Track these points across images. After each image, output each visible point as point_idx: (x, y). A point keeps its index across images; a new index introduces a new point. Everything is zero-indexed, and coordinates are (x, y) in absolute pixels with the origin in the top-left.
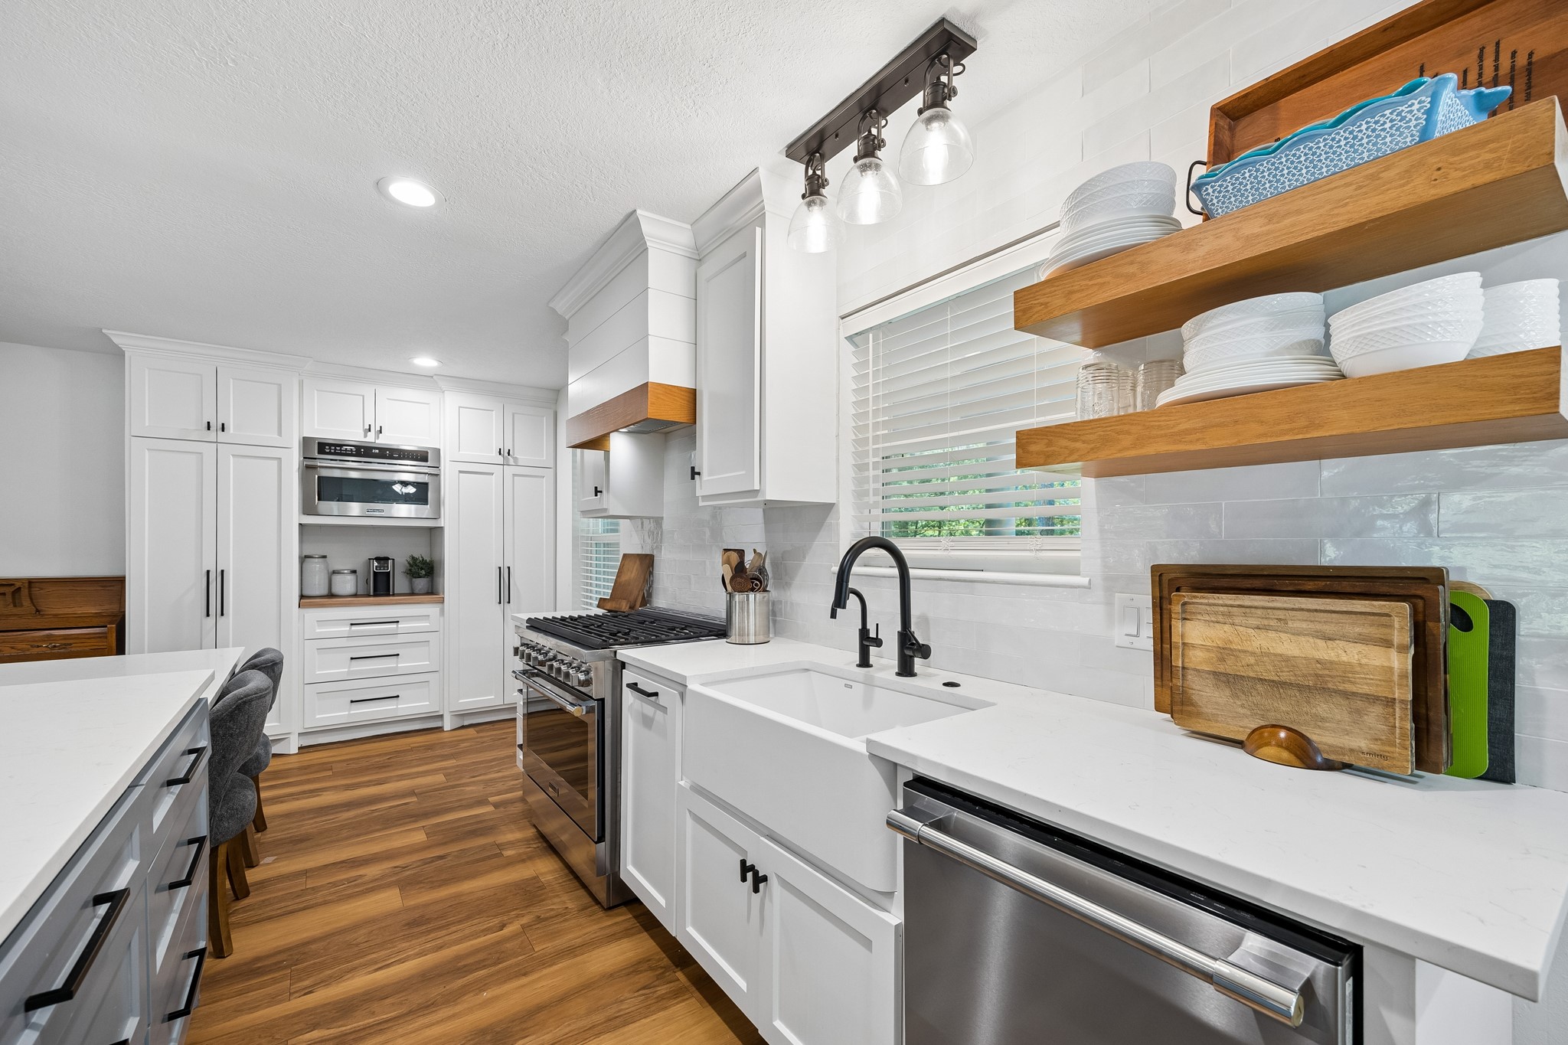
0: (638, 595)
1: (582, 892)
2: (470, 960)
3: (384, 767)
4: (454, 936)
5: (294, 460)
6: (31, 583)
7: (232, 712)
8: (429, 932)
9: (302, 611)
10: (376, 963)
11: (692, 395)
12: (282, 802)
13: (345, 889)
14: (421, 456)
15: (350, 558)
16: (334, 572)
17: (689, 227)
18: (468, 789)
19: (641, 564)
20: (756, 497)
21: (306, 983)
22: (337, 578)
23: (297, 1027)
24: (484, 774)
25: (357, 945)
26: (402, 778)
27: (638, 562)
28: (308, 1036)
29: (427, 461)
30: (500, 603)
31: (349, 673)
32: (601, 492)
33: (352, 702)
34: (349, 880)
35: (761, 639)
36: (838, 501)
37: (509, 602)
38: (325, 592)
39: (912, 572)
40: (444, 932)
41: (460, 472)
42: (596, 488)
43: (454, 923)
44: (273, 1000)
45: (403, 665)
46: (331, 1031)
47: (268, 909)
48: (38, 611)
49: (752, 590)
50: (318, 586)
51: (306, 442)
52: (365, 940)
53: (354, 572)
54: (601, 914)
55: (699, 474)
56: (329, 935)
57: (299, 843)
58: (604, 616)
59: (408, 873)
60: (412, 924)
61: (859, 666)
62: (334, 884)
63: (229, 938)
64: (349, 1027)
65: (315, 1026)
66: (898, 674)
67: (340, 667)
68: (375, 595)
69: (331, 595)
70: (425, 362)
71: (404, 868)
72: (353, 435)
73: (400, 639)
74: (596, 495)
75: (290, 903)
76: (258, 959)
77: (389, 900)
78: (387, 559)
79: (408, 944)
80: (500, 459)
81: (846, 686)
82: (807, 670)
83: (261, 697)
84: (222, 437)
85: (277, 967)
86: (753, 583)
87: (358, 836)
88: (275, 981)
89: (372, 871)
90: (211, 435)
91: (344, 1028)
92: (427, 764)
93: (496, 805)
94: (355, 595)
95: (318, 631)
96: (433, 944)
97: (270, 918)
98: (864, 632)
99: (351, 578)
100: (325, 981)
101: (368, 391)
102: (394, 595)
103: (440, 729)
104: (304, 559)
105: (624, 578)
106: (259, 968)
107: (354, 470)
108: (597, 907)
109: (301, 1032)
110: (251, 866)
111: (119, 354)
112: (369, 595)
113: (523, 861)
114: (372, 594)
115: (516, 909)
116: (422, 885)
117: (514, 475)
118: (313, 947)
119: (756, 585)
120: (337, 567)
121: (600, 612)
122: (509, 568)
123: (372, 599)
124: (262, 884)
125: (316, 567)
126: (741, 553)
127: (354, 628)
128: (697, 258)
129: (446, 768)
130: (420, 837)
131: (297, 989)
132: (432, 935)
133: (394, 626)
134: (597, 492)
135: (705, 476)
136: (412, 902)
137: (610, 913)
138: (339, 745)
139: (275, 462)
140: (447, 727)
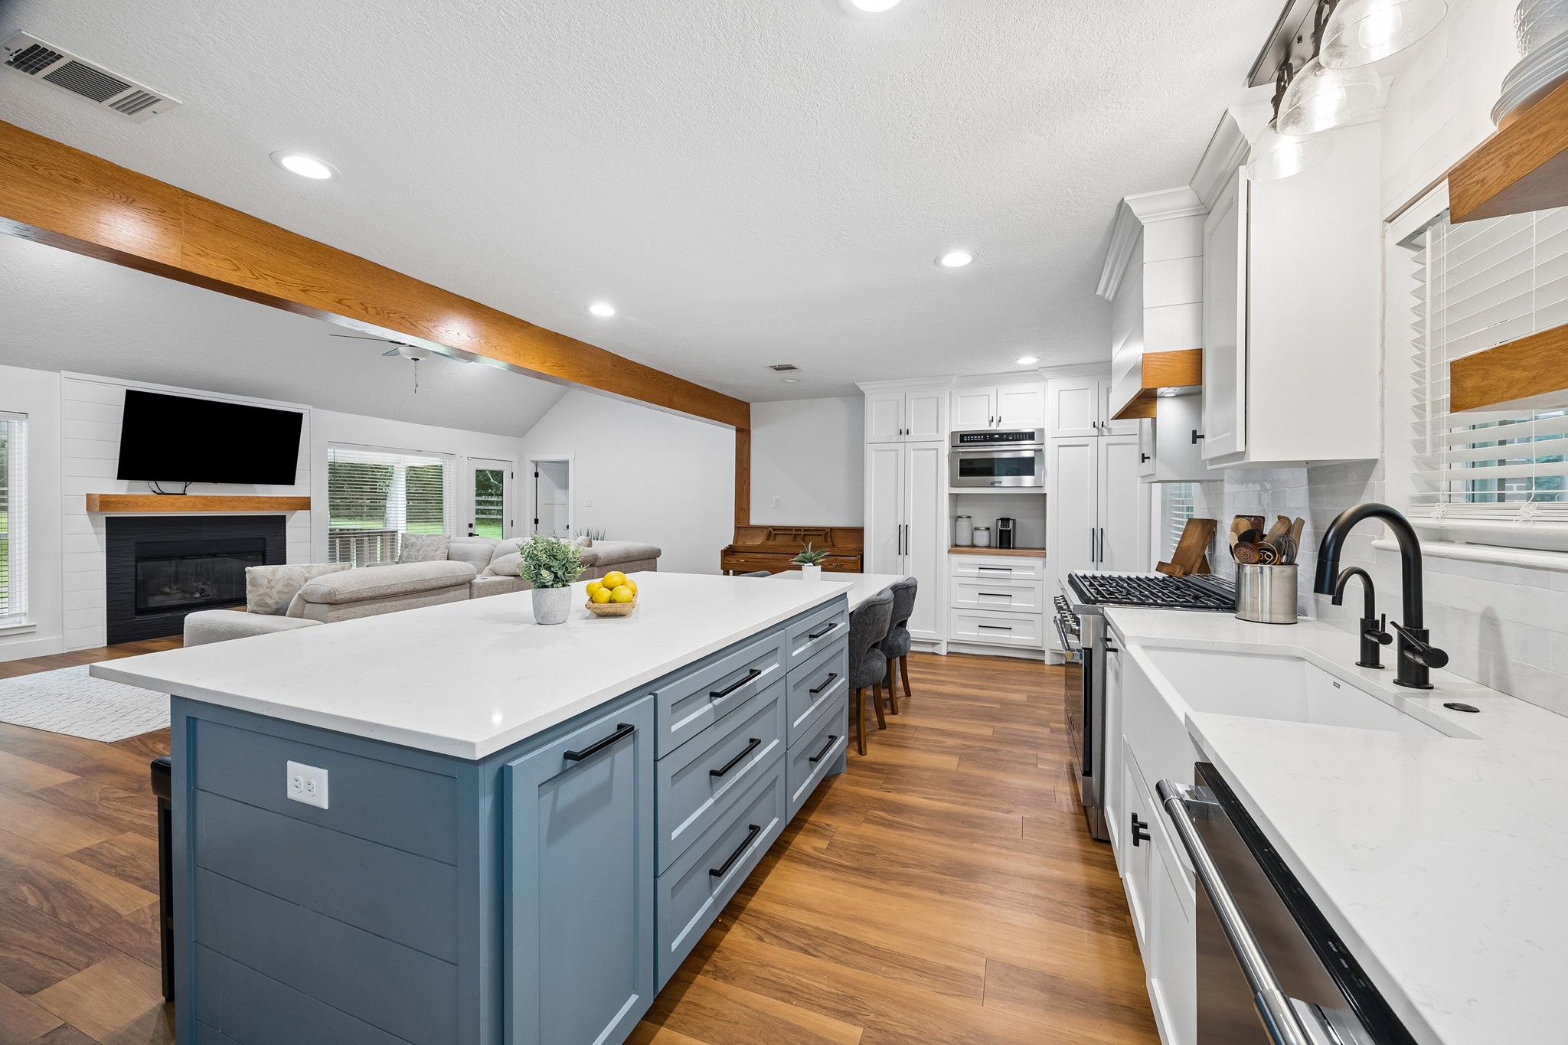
0: (1196, 561)
1: (1084, 818)
2: (978, 821)
3: (991, 679)
4: (976, 802)
5: (945, 448)
6: (832, 529)
7: (866, 610)
8: (962, 792)
9: (950, 555)
10: (926, 794)
11: (1198, 355)
12: (924, 683)
13: (930, 746)
14: (1031, 436)
15: (986, 518)
16: (976, 529)
17: (1187, 187)
18: (1038, 711)
19: (1203, 529)
21: (889, 786)
22: (977, 533)
23: (876, 806)
24: (1058, 705)
25: (922, 780)
26: (998, 689)
27: (1200, 527)
28: (878, 812)
29: (1034, 439)
30: (1093, 561)
31: (978, 604)
32: (1149, 458)
33: (980, 626)
34: (936, 742)
35: (1281, 618)
36: (1383, 457)
37: (1102, 561)
38: (969, 543)
39: (1425, 547)
40: (971, 796)
41: (1060, 446)
42: (1143, 455)
44: (872, 787)
45: (1015, 604)
46: (889, 817)
47: (891, 740)
48: (833, 545)
49: (1264, 562)
50: (964, 539)
51: (953, 434)
52: (928, 778)
53: (988, 529)
54: (1088, 840)
55: (1203, 437)
57: (924, 710)
58: (1164, 579)
59: (970, 751)
60: (956, 782)
62: (927, 740)
63: (865, 745)
65: (883, 810)
66: (1398, 682)
67: (973, 601)
68: (1000, 548)
69: (973, 546)
70: (1027, 360)
71: (968, 747)
72: (982, 426)
73: (1013, 583)
74: (1143, 462)
75: (901, 741)
76: (875, 763)
77: (950, 763)
78: (1008, 519)
79: (948, 792)
80: (1095, 432)
81: (1335, 684)
82: (1302, 659)
84: (908, 438)
85: (881, 771)
86: (1264, 553)
87: (953, 717)
88: (877, 778)
89: (950, 742)
90: (903, 438)
92: (1019, 685)
93: (1053, 730)
94: (989, 547)
95: (959, 570)
96: (962, 800)
97: (890, 745)
98: (1368, 624)
99: (986, 533)
101: (991, 391)
102: (1014, 548)
103: (1042, 662)
104: (956, 519)
105: (1186, 543)
106: (874, 768)
110: (894, 712)
111: (861, 395)
112: (997, 548)
113: (1050, 776)
114: (998, 546)
115: (1025, 805)
116: (973, 762)
117: (1108, 444)
119: (1269, 557)
120: (978, 525)
121: (1160, 575)
122: (1102, 529)
123: (998, 550)
124: (893, 725)
125: (963, 524)
126: (1260, 520)
127: (982, 571)
128: (1204, 212)
129: (1031, 692)
130: (988, 732)
131: (884, 787)
132: (964, 795)
133: (1008, 572)
134: (1144, 458)
135: (1208, 440)
136: (962, 770)
137: (1094, 842)
138: (971, 656)
139: (935, 452)
140: (1048, 662)
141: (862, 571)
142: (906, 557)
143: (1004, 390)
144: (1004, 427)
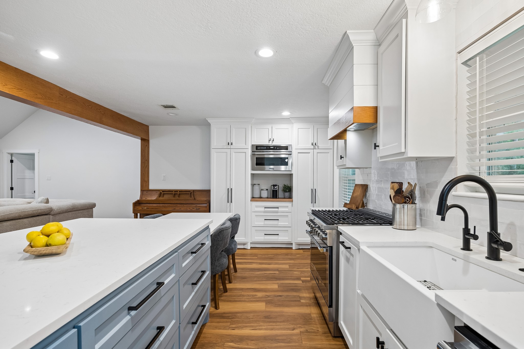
0: (360, 202)
1: (325, 326)
2: (280, 338)
3: (272, 259)
4: (277, 327)
5: (249, 152)
6: (194, 191)
7: (219, 233)
8: (270, 322)
9: (252, 202)
10: (253, 327)
11: (376, 109)
12: (242, 264)
13: (251, 298)
14: (286, 148)
15: (266, 185)
16: (262, 190)
17: (373, 31)
18: (295, 272)
19: (362, 189)
20: (403, 156)
21: (234, 326)
22: (262, 192)
23: (228, 340)
24: (302, 268)
25: (249, 319)
26: (276, 264)
27: (361, 188)
28: (230, 344)
29: (288, 150)
30: (312, 203)
31: (264, 224)
32: (343, 157)
33: (265, 234)
34: (253, 296)
35: (411, 228)
36: (457, 156)
37: (315, 203)
38: (259, 196)
39: (498, 196)
40: (274, 324)
41: (298, 153)
42: (341, 156)
43: (278, 322)
44: (225, 328)
45: (280, 223)
46: (236, 345)
47: (231, 298)
48: (195, 199)
49: (405, 203)
50: (257, 195)
51: (253, 145)
52: (252, 318)
53: (267, 190)
54: (331, 338)
55: (378, 146)
56: (243, 312)
57: (244, 279)
58: (347, 211)
59: (269, 298)
60: (266, 317)
61: (463, 249)
62: (248, 295)
63: (218, 304)
64: (240, 346)
65: (232, 342)
66: (487, 258)
67: (262, 223)
68: (273, 198)
69: (261, 198)
70: (286, 113)
71: (269, 296)
72: (265, 142)
73: (279, 214)
74: (341, 159)
75: (236, 298)
76: (224, 313)
77: (261, 306)
78: (276, 185)
79: (263, 324)
80: (312, 147)
81: (453, 259)
82: (431, 247)
83: (227, 230)
84: (232, 147)
85: (228, 318)
86: (405, 199)
87: (259, 281)
88: (227, 322)
89: (260, 294)
90: (229, 147)
91: (239, 346)
92: (284, 260)
93: (303, 281)
94: (268, 198)
95: (256, 209)
96: (270, 327)
97: (230, 301)
98: (466, 231)
99: (266, 191)
100: (238, 327)
101: (269, 127)
102: (278, 198)
103: (291, 248)
104: (253, 185)
105: (355, 195)
106: (224, 316)
107: (271, 154)
108: (330, 334)
109: (228, 342)
110: (230, 282)
111: (209, 125)
112: (271, 198)
113: (307, 306)
114: (272, 197)
115: (300, 324)
116: (272, 304)
117: (318, 153)
118: (238, 315)
119: (407, 200)
120: (263, 188)
121: (345, 209)
122: (315, 189)
123: (272, 199)
124: (231, 289)
125: (256, 188)
126: (401, 184)
127: (266, 209)
128: (378, 44)
129: (290, 263)
130: (275, 287)
131: (231, 327)
132: (271, 324)
133: (277, 209)
134: (341, 157)
135: (381, 147)
136: (268, 309)
137: (334, 339)
138: (261, 249)
139: (244, 153)
140: (294, 248)
141: (210, 212)
142: (231, 204)
143: (275, 126)
144: (276, 143)
